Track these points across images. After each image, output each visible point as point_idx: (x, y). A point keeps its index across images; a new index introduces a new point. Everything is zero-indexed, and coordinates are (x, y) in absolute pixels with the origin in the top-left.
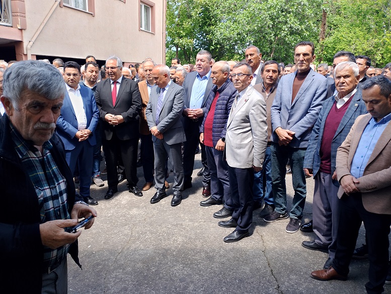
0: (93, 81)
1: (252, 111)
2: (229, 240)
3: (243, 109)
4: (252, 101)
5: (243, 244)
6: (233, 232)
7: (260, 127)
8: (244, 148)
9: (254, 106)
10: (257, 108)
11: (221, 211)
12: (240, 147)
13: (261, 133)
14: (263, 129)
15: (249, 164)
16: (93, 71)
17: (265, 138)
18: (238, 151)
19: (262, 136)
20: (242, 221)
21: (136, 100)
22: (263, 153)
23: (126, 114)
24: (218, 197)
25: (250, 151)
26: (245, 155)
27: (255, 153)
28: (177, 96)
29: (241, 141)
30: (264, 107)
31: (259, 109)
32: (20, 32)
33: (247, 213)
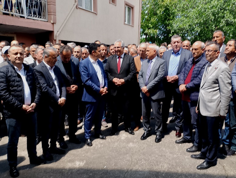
0: (103, 56)
1: (221, 76)
2: (201, 168)
3: (214, 74)
4: (220, 68)
5: (211, 171)
6: (204, 162)
7: (226, 87)
8: (214, 102)
9: (222, 72)
10: (225, 73)
11: (192, 147)
12: (211, 101)
13: (227, 91)
14: (228, 88)
15: (217, 114)
16: (103, 50)
17: (230, 95)
18: (210, 104)
19: (227, 93)
20: (210, 155)
21: (133, 69)
22: (227, 106)
23: (126, 78)
24: (189, 137)
25: (218, 104)
26: (215, 107)
27: (221, 105)
28: (161, 66)
29: (212, 97)
30: (230, 73)
31: (226, 74)
32: (52, 25)
33: (214, 149)
